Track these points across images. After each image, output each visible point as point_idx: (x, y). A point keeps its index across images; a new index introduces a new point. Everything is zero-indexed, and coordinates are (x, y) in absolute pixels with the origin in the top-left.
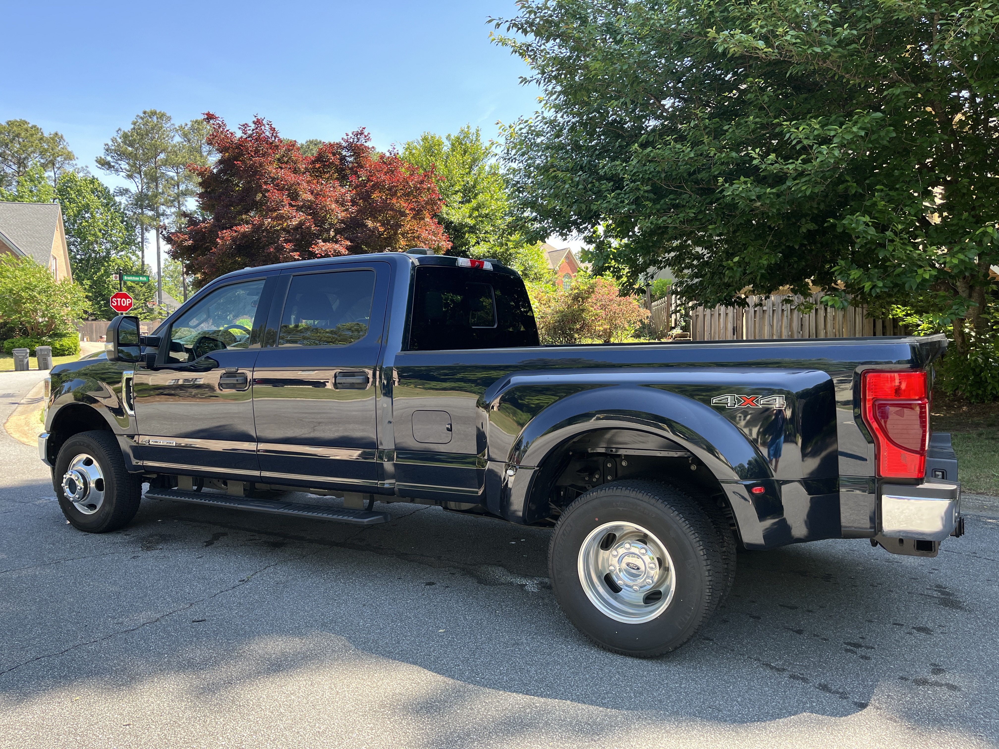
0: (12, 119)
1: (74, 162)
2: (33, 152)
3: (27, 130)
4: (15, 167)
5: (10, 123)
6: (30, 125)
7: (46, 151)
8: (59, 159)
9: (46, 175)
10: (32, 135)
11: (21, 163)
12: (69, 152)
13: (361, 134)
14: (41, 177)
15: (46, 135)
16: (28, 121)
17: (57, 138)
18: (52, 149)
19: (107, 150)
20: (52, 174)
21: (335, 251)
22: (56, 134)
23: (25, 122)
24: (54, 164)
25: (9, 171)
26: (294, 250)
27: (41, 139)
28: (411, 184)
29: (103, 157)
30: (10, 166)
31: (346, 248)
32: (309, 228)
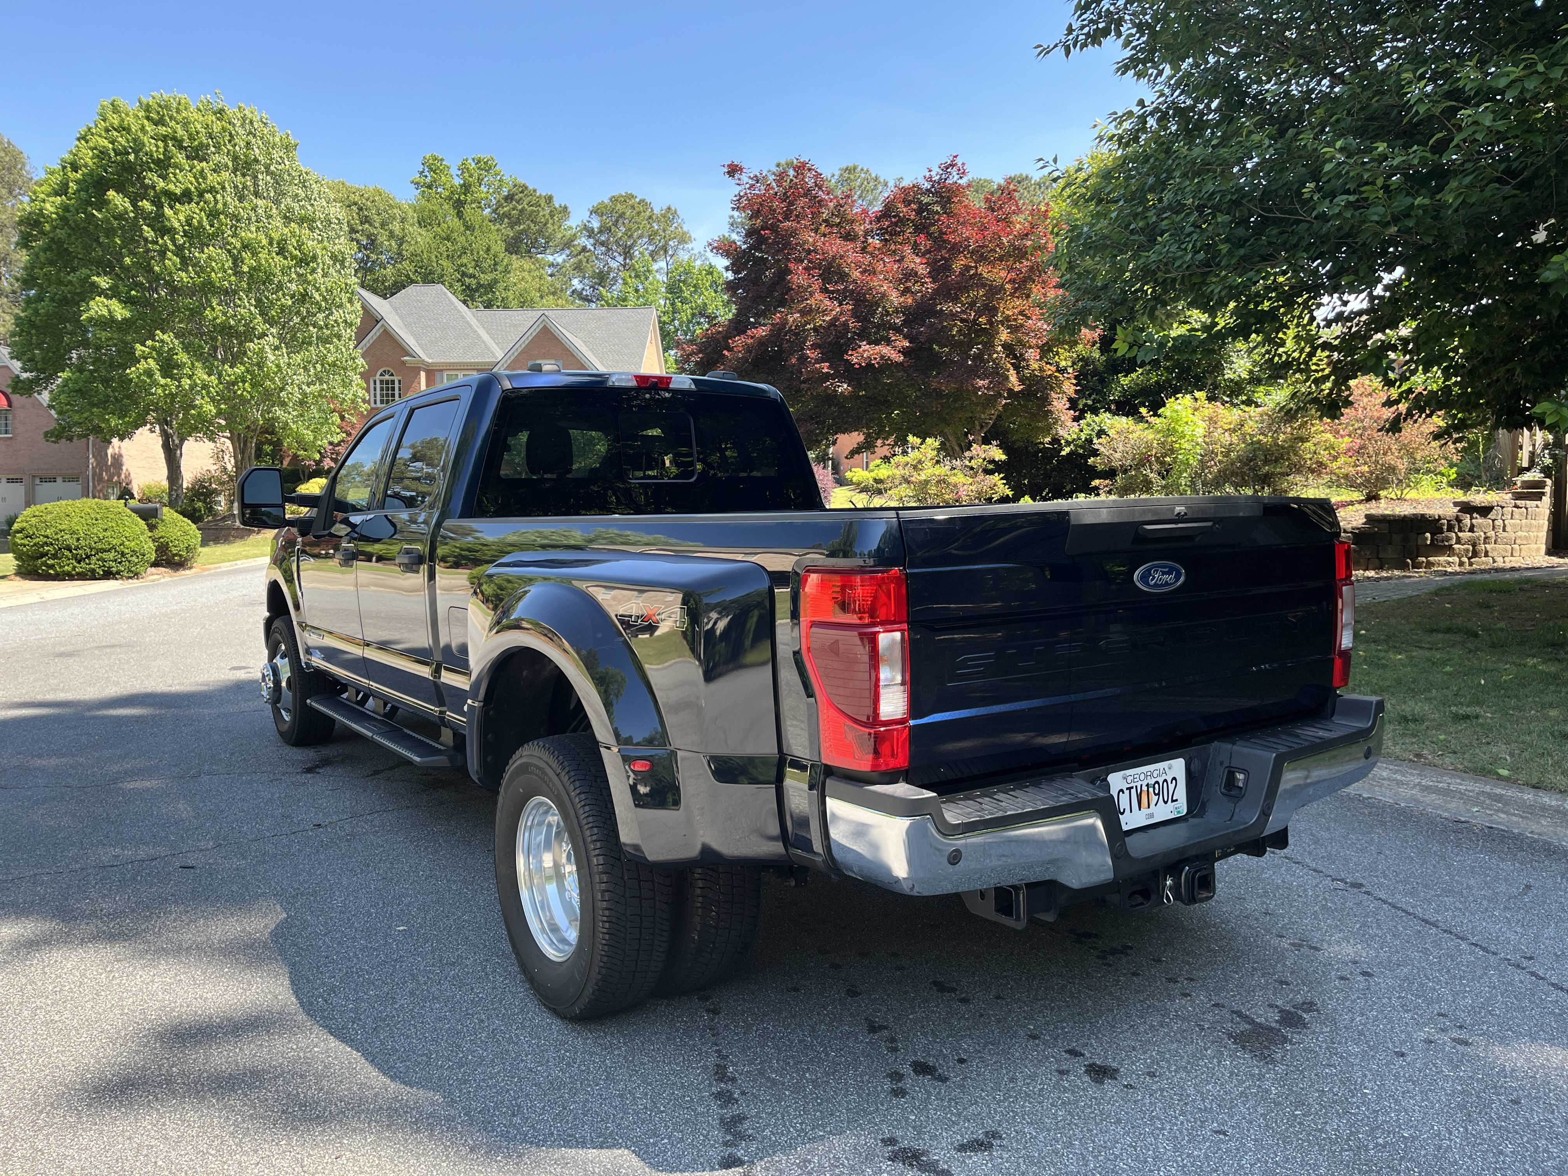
0: (616, 194)
1: (690, 246)
2: (640, 237)
3: (633, 207)
4: (620, 259)
5: (614, 200)
6: (637, 200)
7: (656, 233)
8: (671, 243)
9: (655, 267)
10: (639, 213)
11: (627, 253)
12: (684, 233)
13: (952, 165)
14: (649, 271)
15: (657, 211)
16: (635, 194)
17: (669, 215)
18: (664, 231)
19: (732, 225)
20: (663, 264)
21: (882, 357)
22: (669, 208)
23: (632, 196)
24: (666, 251)
25: (614, 264)
26: (823, 361)
27: (650, 217)
28: (1005, 240)
29: (727, 235)
30: (614, 258)
31: (903, 353)
32: (845, 324)
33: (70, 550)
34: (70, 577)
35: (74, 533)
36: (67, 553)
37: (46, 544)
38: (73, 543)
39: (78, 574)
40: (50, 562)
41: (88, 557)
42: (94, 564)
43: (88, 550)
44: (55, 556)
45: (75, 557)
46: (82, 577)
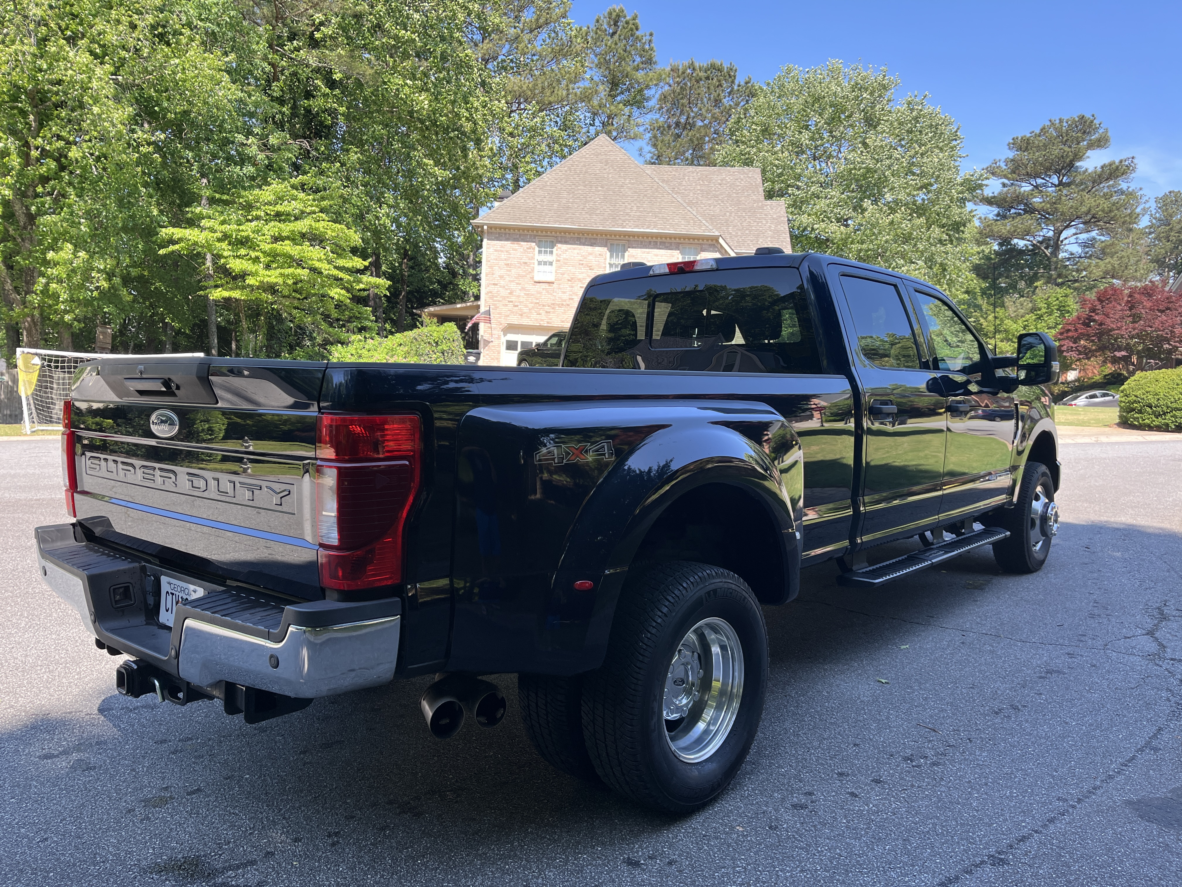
33: (1151, 407)
34: (1150, 428)
35: (1157, 394)
36: (1148, 409)
37: (1135, 402)
38: (1154, 402)
39: (1156, 426)
40: (1136, 415)
41: (1164, 414)
42: (1168, 419)
43: (1165, 409)
44: (1140, 412)
45: (1154, 413)
46: (1159, 429)
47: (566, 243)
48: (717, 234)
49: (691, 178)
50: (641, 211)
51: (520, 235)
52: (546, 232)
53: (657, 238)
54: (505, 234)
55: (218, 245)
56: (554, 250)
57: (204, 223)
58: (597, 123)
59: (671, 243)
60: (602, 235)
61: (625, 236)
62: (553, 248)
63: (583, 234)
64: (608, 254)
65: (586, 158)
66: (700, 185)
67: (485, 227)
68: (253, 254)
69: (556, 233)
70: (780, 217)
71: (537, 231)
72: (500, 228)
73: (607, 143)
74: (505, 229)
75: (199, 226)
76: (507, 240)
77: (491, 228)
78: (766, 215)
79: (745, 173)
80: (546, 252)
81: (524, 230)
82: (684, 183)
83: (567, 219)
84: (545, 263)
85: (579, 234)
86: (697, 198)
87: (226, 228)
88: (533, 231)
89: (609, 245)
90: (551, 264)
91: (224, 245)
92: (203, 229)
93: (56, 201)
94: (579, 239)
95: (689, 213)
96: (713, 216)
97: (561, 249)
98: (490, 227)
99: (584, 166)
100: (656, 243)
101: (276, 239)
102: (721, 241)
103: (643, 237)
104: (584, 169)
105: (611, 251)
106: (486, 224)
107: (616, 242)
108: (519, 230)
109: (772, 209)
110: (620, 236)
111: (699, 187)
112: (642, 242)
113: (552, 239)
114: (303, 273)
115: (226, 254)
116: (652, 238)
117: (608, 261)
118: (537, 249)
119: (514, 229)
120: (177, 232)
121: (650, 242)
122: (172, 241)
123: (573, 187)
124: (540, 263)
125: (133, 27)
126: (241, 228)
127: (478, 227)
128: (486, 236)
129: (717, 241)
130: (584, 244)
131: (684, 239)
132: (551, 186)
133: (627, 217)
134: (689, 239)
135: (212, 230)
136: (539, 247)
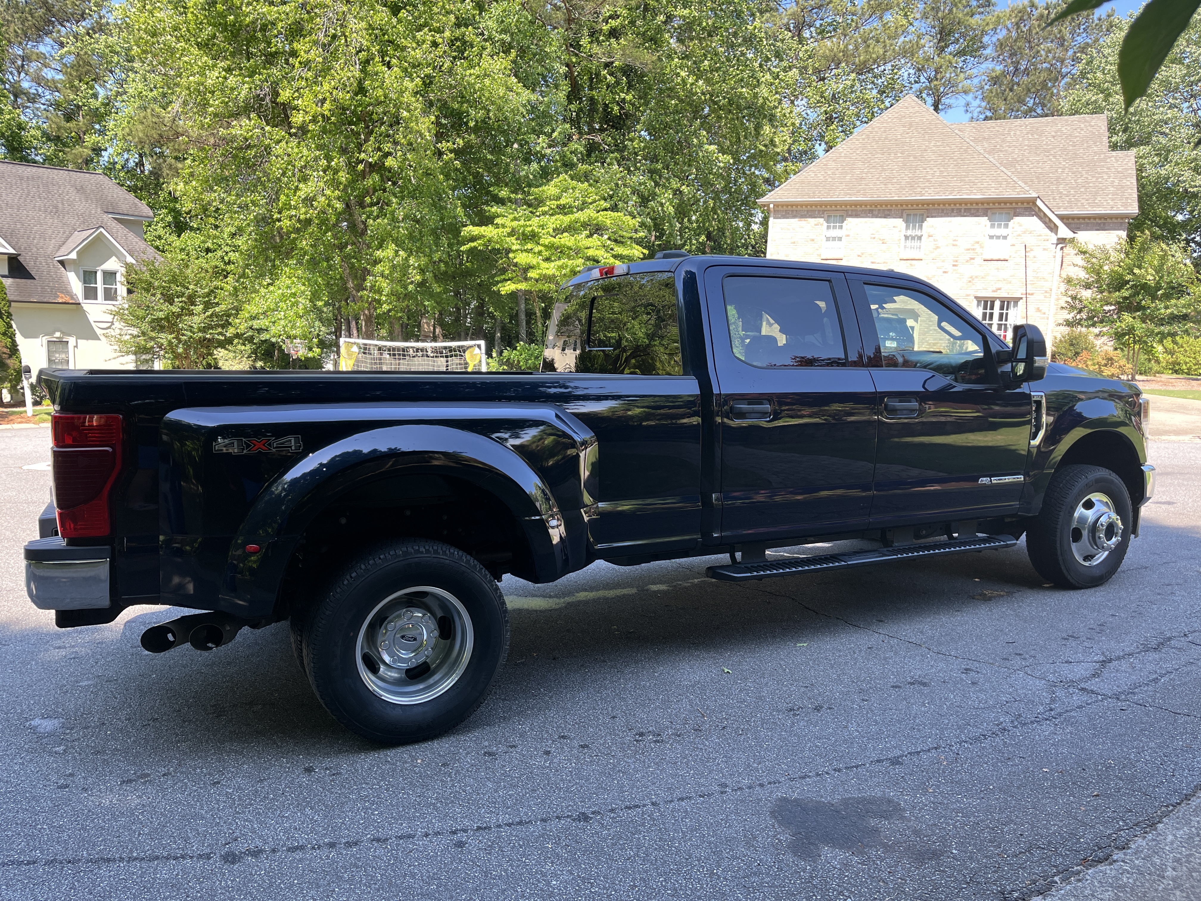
47: (857, 216)
48: (1034, 195)
49: (1018, 133)
50: (944, 177)
51: (808, 211)
52: (836, 206)
53: (960, 204)
54: (792, 211)
55: (508, 239)
56: (844, 224)
57: (498, 221)
58: (922, 79)
59: (978, 210)
60: (896, 205)
61: (923, 205)
62: (843, 222)
63: (876, 206)
64: (904, 225)
65: (888, 123)
66: (1029, 140)
67: (771, 206)
68: (537, 249)
69: (846, 206)
70: (1127, 170)
71: (826, 206)
72: (787, 206)
73: (913, 104)
74: (792, 206)
75: (492, 223)
76: (794, 217)
77: (778, 206)
78: (1108, 168)
79: (1086, 121)
80: (835, 227)
81: (811, 206)
82: (1009, 139)
83: (859, 191)
84: (834, 239)
85: (871, 206)
86: (1023, 155)
87: (515, 224)
88: (821, 206)
89: (905, 215)
90: (840, 239)
91: (513, 239)
92: (497, 226)
93: (381, 209)
94: (871, 211)
95: (1002, 174)
96: (1041, 174)
97: (851, 223)
98: (776, 205)
99: (885, 131)
100: (960, 210)
101: (558, 231)
102: (1039, 203)
103: (944, 205)
104: (884, 135)
105: (907, 222)
106: (772, 202)
107: (912, 212)
108: (806, 206)
109: (1117, 161)
110: (917, 205)
111: (1026, 143)
112: (943, 210)
113: (841, 213)
114: (579, 263)
115: (514, 248)
116: (955, 204)
117: (904, 232)
118: (825, 224)
119: (802, 206)
120: (476, 230)
121: (953, 209)
122: (473, 239)
123: (870, 156)
124: (828, 239)
125: (435, 44)
126: (528, 223)
127: (765, 206)
128: (772, 214)
129: (1034, 203)
130: (877, 217)
131: (994, 204)
132: (845, 157)
133: (927, 184)
134: (999, 203)
135: (503, 226)
136: (827, 222)
